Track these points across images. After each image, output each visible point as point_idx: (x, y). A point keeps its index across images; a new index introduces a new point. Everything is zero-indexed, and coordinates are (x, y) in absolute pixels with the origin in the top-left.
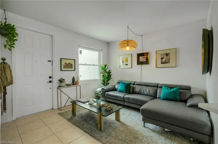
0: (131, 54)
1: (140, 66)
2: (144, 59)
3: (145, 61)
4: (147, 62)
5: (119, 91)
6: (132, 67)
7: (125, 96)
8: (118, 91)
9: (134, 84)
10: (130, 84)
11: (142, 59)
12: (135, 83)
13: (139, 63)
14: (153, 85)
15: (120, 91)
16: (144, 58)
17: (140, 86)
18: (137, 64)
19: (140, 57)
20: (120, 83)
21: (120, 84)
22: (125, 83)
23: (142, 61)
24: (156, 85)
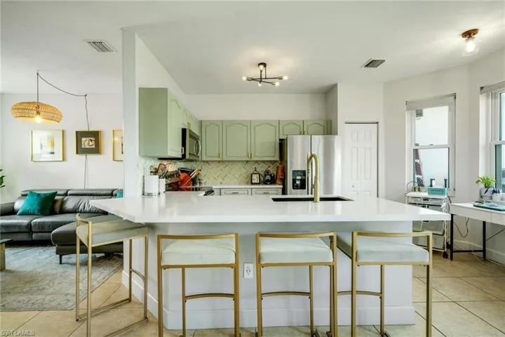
0: (63, 131)
1: (82, 157)
2: (91, 143)
3: (94, 147)
4: (97, 150)
5: (20, 214)
6: (64, 160)
7: (34, 221)
8: (18, 213)
9: (66, 194)
10: (55, 194)
11: (87, 143)
12: (69, 192)
13: (80, 150)
14: (104, 192)
15: (24, 214)
16: (91, 141)
17: (78, 197)
18: (77, 153)
19: (83, 139)
20: (26, 195)
21: (27, 197)
22: (39, 195)
23: (88, 147)
24: (110, 192)
